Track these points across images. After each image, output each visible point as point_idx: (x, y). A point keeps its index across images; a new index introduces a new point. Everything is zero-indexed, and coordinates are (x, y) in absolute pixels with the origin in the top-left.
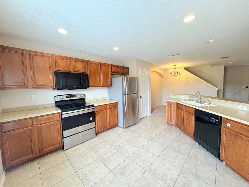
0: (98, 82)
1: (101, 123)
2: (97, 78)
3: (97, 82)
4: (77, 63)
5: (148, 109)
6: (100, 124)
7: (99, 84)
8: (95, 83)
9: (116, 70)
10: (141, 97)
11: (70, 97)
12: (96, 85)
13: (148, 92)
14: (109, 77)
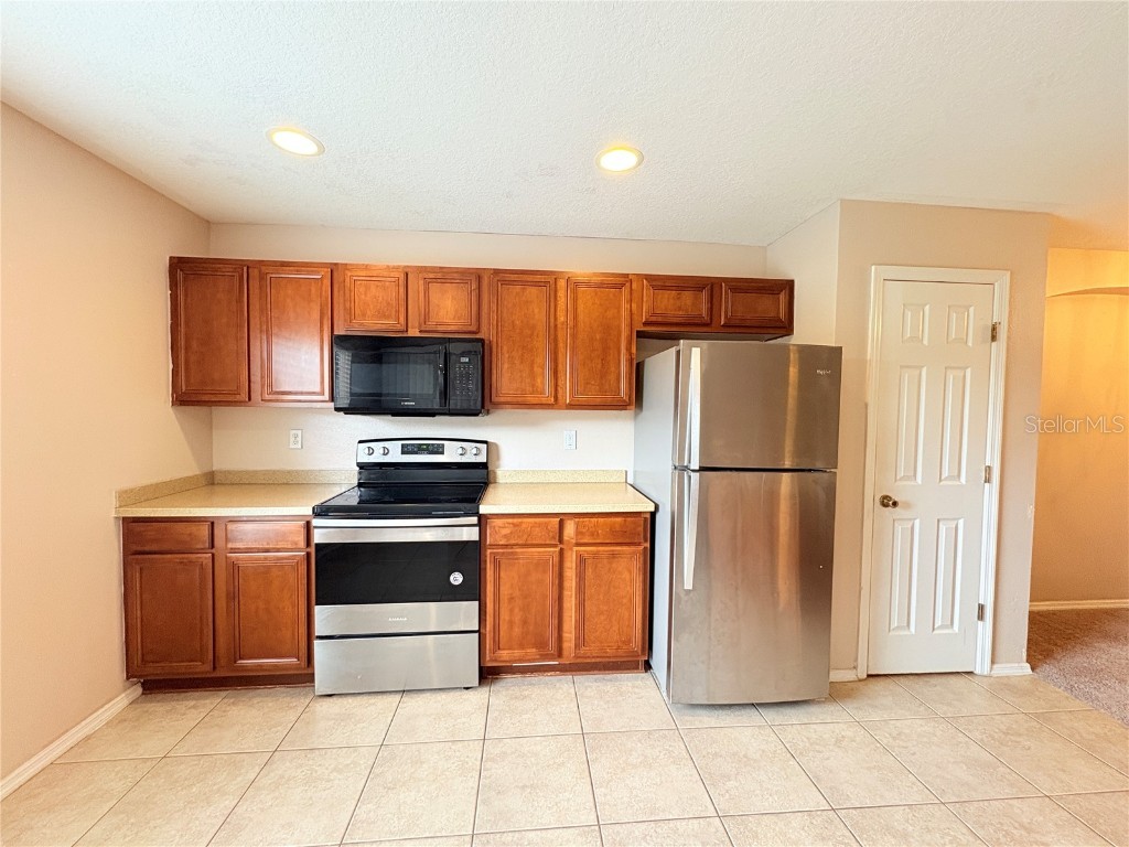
0: (545, 383)
1: (517, 618)
2: (538, 360)
3: (539, 381)
4: (434, 287)
5: (981, 617)
6: (511, 623)
7: (548, 390)
8: (529, 389)
9: (680, 308)
10: (887, 502)
11: (419, 450)
12: (531, 399)
13: (989, 469)
14: (623, 351)
